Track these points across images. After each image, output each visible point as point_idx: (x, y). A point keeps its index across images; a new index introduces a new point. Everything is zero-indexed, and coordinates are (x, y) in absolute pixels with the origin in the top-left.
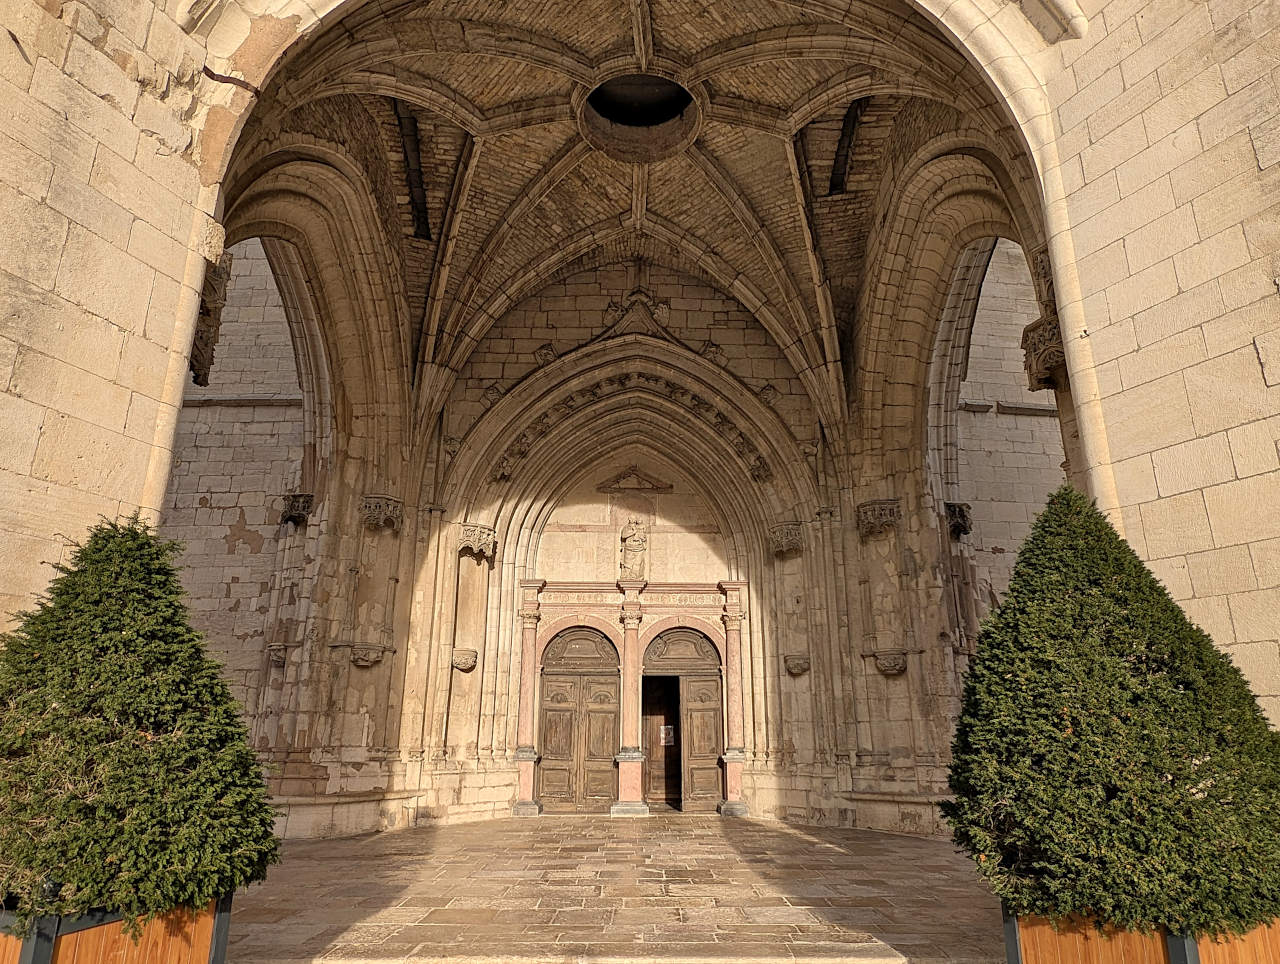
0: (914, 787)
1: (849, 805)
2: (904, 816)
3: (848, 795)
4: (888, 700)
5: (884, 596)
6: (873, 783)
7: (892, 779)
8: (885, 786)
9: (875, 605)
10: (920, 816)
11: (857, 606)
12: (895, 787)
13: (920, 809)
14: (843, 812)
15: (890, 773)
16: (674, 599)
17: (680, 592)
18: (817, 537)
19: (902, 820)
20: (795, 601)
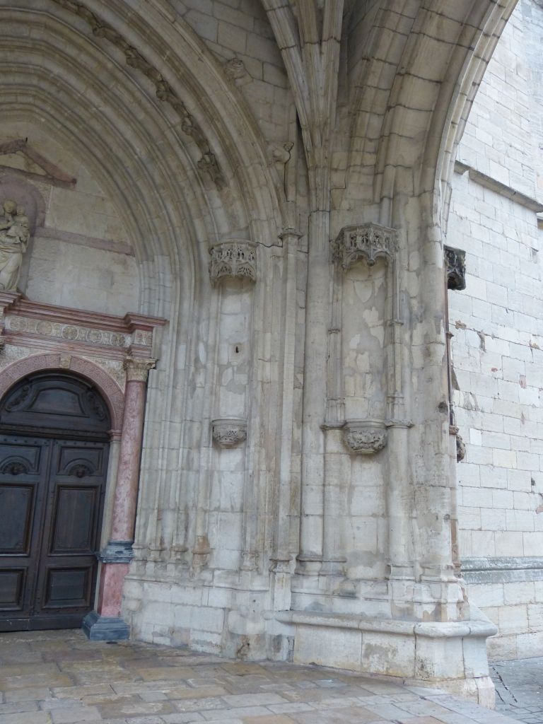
0: (386, 608)
1: (286, 631)
2: (370, 650)
3: (286, 617)
4: (352, 488)
5: (359, 351)
6: (322, 600)
7: (351, 596)
8: (341, 606)
9: (348, 361)
10: (395, 651)
11: (321, 361)
12: (357, 607)
13: (397, 642)
14: (277, 640)
15: (349, 587)
16: (56, 329)
17: (67, 321)
18: (276, 267)
19: (366, 656)
20: (232, 350)
